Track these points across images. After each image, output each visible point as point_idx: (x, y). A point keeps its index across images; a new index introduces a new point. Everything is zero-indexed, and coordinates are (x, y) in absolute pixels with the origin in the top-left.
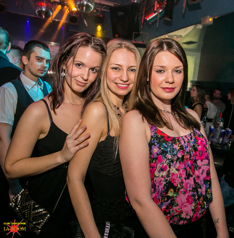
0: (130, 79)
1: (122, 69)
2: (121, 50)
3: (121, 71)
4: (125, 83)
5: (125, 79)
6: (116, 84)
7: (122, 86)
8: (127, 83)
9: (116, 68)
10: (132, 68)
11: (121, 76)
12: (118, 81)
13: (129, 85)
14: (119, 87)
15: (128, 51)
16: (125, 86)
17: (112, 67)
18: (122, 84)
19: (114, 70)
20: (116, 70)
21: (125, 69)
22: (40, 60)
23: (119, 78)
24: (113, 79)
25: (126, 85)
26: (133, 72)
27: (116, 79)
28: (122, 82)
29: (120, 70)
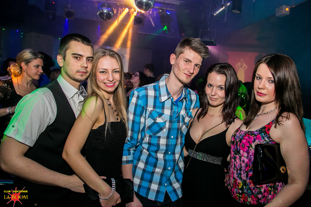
0: (115, 79)
1: (108, 72)
2: (105, 57)
3: (108, 73)
4: (112, 82)
5: (111, 80)
6: (105, 83)
7: (110, 84)
8: (113, 82)
9: (103, 72)
10: (116, 70)
11: (108, 78)
12: (106, 81)
13: (114, 83)
14: (107, 86)
15: (111, 58)
16: (111, 84)
17: (100, 71)
18: (109, 83)
19: (102, 73)
20: (103, 73)
21: (110, 72)
22: (78, 58)
23: (107, 79)
24: (102, 80)
25: (113, 84)
26: (116, 73)
27: (104, 80)
28: (109, 82)
29: (106, 72)
